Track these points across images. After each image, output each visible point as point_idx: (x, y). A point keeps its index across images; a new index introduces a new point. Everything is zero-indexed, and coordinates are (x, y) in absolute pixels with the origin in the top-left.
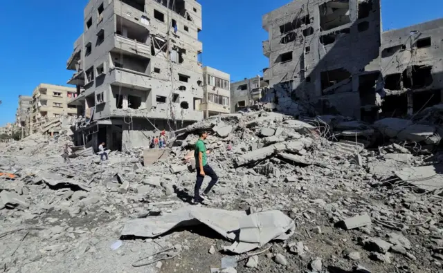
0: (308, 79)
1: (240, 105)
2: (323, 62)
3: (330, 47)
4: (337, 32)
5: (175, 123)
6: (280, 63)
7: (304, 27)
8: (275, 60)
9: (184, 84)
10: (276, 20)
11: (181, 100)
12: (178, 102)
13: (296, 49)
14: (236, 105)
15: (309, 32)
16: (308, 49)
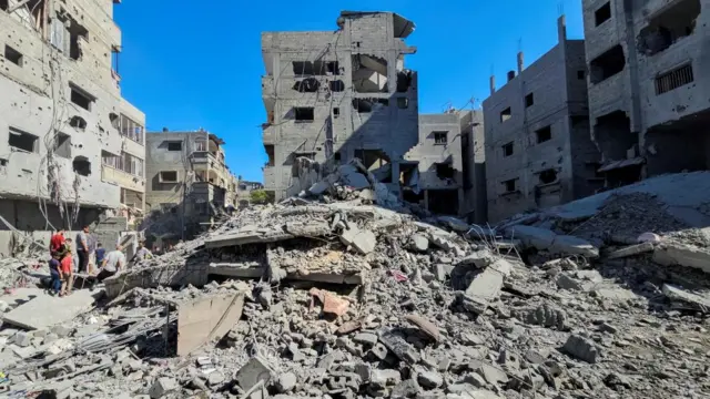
0: (337, 156)
1: (164, 178)
2: (358, 136)
3: (365, 117)
4: (375, 99)
5: (62, 209)
6: (293, 121)
7: (331, 77)
8: (284, 113)
9: (81, 112)
10: (287, 49)
11: (75, 153)
12: (68, 155)
13: (320, 104)
14: (156, 178)
15: (337, 86)
16: (336, 111)
